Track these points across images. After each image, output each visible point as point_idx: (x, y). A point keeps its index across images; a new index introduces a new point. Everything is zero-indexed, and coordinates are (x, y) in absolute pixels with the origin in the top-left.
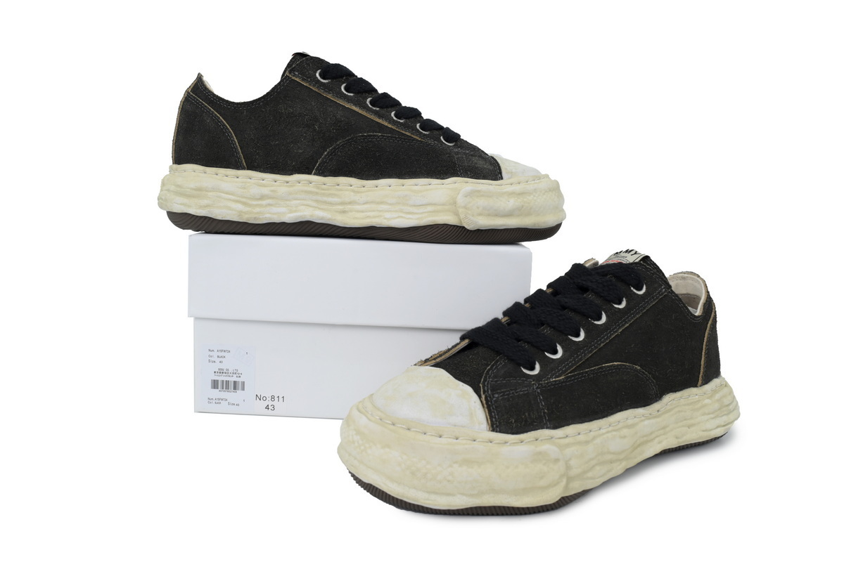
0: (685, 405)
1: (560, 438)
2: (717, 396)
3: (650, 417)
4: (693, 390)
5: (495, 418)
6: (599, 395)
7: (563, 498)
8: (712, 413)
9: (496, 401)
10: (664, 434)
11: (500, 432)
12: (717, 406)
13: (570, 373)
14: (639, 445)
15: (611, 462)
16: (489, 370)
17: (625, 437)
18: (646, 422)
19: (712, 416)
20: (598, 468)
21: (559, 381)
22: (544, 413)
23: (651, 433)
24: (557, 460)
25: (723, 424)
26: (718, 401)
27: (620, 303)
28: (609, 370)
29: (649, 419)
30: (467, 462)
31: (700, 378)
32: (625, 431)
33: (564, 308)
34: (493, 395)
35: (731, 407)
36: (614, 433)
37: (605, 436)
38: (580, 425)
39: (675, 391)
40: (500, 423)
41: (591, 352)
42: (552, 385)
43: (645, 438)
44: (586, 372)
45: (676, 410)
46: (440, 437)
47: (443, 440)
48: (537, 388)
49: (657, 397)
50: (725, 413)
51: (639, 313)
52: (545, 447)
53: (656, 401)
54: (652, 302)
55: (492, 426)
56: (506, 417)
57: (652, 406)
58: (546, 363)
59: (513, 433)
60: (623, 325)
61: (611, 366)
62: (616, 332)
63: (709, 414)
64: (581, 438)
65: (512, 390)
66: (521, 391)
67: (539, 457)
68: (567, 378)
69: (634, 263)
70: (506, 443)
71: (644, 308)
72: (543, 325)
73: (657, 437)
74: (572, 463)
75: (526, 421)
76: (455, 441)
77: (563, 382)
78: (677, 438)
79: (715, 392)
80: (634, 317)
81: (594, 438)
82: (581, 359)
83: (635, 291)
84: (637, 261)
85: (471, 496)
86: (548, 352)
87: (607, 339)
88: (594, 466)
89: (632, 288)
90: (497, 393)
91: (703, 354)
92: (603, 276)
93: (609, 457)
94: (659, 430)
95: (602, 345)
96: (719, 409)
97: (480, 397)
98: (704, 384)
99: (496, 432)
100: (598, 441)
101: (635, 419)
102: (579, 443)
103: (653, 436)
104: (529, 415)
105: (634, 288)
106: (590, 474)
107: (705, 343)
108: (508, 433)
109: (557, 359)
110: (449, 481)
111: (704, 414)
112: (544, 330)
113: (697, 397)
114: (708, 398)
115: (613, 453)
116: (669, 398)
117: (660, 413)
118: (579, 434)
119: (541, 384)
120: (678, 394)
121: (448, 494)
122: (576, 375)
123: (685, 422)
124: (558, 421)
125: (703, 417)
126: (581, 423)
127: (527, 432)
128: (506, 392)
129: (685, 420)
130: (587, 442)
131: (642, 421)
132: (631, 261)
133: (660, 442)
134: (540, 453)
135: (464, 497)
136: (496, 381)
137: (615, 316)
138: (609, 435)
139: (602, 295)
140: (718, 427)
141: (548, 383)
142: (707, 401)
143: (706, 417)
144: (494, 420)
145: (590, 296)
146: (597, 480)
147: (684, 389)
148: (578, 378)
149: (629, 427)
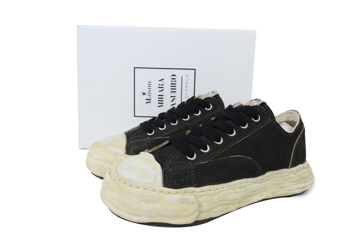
0: (279, 177)
1: (198, 192)
2: (299, 173)
3: (257, 182)
4: (285, 170)
5: (166, 180)
6: (225, 171)
7: (196, 221)
8: (295, 182)
9: (169, 172)
10: (265, 191)
11: (168, 187)
12: (298, 178)
13: (211, 160)
14: (249, 196)
15: (229, 204)
16: (171, 156)
17: (238, 192)
18: (253, 185)
19: (295, 183)
20: (219, 207)
21: (204, 163)
22: (193, 179)
23: (257, 191)
24: (193, 203)
25: (301, 187)
26: (299, 176)
27: (244, 126)
28: (233, 159)
29: (256, 183)
30: (148, 201)
31: (290, 164)
32: (239, 190)
33: (215, 127)
34: (169, 169)
35: (307, 179)
36: (231, 190)
37: (225, 192)
38: (213, 186)
39: (274, 170)
40: (168, 183)
41: (224, 150)
42: (200, 165)
43: (253, 193)
44: (220, 160)
45: (273, 179)
46: (138, 188)
47: (139, 190)
48: (192, 167)
49: (263, 173)
50: (303, 182)
51: (254, 131)
52: (188, 196)
53: (262, 175)
54: (262, 126)
55: (164, 184)
56: (172, 180)
57: (258, 177)
58: (200, 154)
59: (174, 189)
60: (244, 137)
61: (234, 157)
62: (240, 140)
63: (293, 182)
64: (211, 192)
65: (178, 167)
66: (183, 168)
67: (184, 201)
68: (209, 162)
69: (256, 106)
70: (170, 193)
71: (257, 129)
72: (203, 135)
73: (260, 192)
74: (204, 204)
75: (182, 183)
76: (145, 190)
77: (206, 164)
78: (272, 193)
79: (298, 171)
80: (251, 133)
81: (219, 193)
82: (218, 153)
83: (254, 120)
84: (258, 105)
85: (149, 217)
86: (202, 149)
87: (234, 144)
88: (216, 206)
89: (252, 119)
90: (171, 168)
91: (293, 152)
92: (238, 112)
93: (227, 202)
94: (262, 189)
95: (231, 147)
96: (300, 180)
97: (163, 170)
98: (292, 167)
99: (166, 187)
100: (221, 194)
101: (247, 183)
102: (210, 195)
103: (258, 192)
104: (184, 180)
105: (253, 118)
106: (214, 210)
107: (294, 147)
108: (172, 188)
109: (206, 153)
110: (139, 210)
111: (290, 182)
112: (202, 138)
113: (287, 173)
114: (293, 174)
115: (230, 200)
116: (268, 174)
117: (263, 181)
118: (210, 190)
119: (194, 165)
120: (276, 172)
121: (138, 216)
122: (214, 161)
123: (279, 185)
124: (199, 184)
125: (289, 183)
126: (213, 185)
127: (182, 188)
128: (175, 168)
129: (279, 184)
130: (214, 194)
131: (251, 184)
132: (255, 105)
133: (262, 195)
134: (185, 199)
135: (146, 218)
136: (173, 162)
137: (241, 133)
138: (228, 191)
139: (235, 121)
140: (298, 189)
141: (198, 164)
142: (292, 176)
143: (291, 184)
144: (166, 181)
145: (230, 122)
146: (218, 213)
147: (280, 169)
148: (215, 163)
149: (241, 187)
